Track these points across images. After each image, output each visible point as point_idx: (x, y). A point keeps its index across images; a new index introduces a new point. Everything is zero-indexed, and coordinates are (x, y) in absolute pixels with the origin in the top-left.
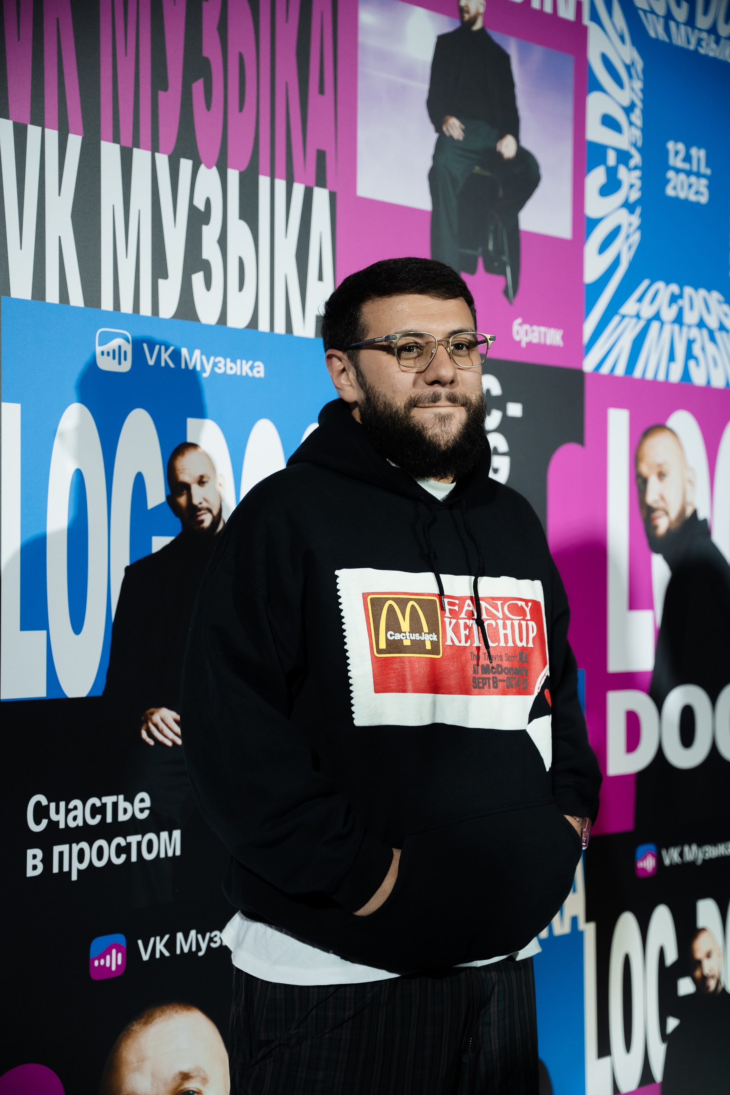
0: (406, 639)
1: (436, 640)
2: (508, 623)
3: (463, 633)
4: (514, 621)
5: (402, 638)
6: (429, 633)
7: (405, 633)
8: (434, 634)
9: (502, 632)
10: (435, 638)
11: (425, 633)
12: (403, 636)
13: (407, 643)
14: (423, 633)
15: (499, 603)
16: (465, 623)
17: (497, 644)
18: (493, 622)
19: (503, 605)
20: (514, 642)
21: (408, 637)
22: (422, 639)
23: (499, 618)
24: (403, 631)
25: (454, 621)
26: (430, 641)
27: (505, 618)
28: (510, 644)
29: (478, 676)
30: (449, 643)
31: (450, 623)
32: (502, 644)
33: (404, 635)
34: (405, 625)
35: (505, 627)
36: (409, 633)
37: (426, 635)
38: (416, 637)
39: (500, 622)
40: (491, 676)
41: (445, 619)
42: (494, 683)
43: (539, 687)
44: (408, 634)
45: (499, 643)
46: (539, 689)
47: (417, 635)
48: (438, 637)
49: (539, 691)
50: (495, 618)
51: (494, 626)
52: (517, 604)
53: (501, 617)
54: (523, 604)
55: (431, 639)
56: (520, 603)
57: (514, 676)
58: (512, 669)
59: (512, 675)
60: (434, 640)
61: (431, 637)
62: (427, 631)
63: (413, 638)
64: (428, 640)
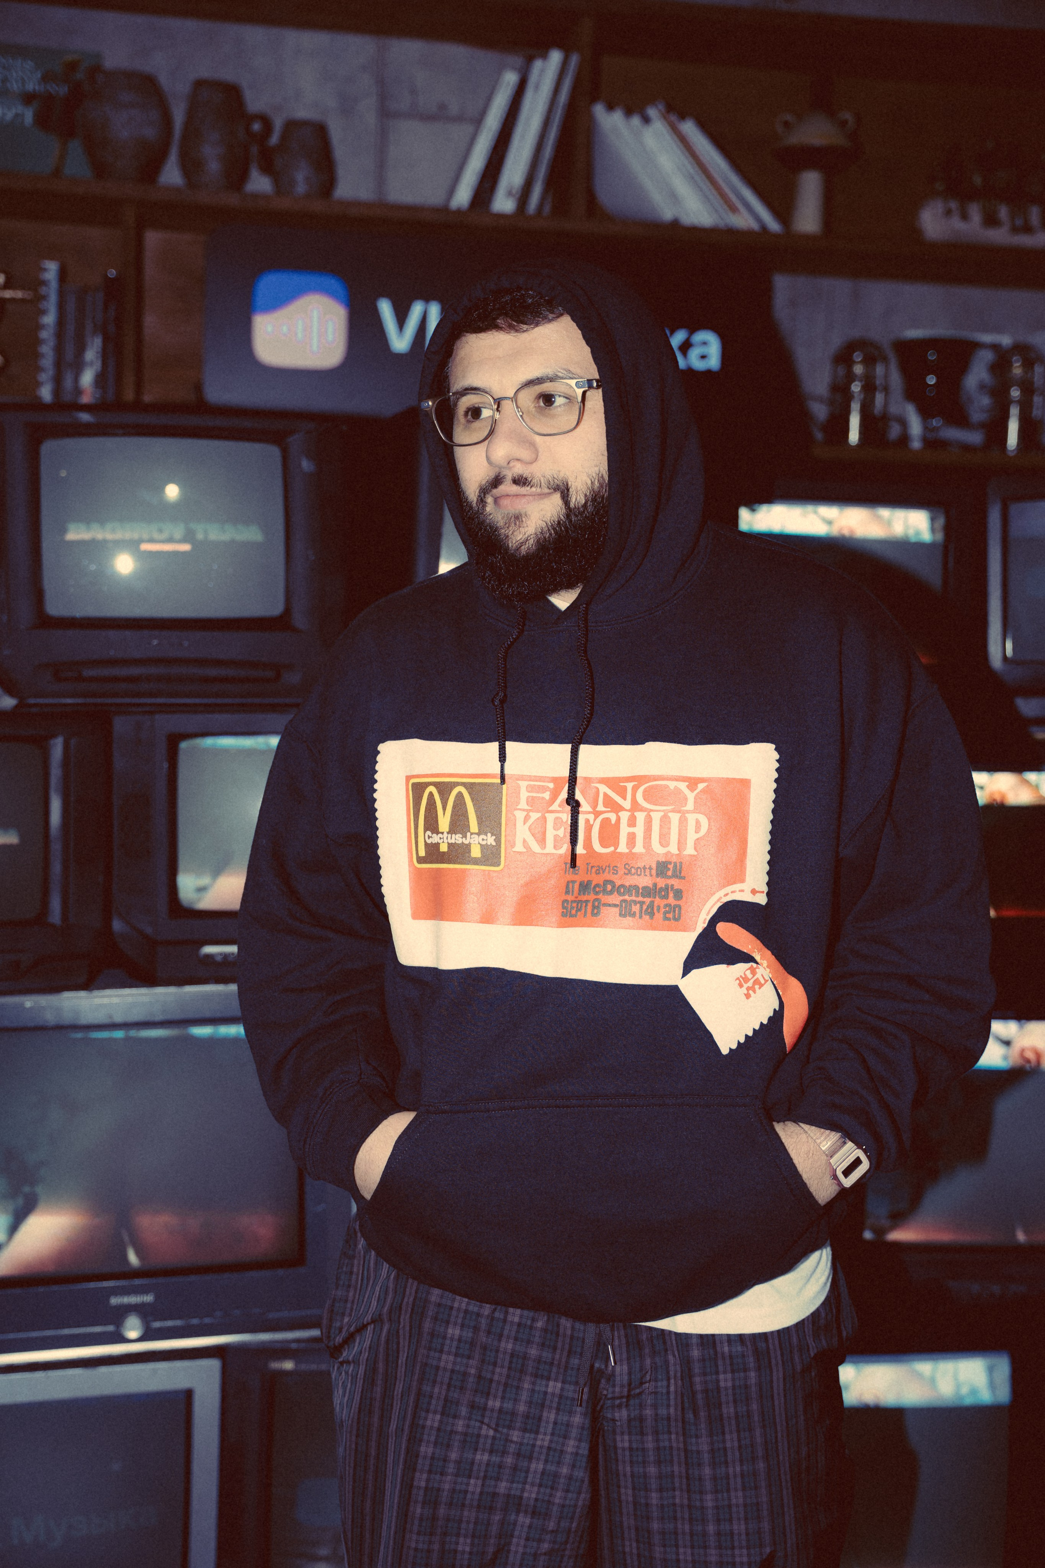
0: (443, 842)
1: (494, 844)
2: (640, 816)
3: (552, 830)
4: (652, 814)
5: (440, 841)
6: (479, 834)
7: (442, 833)
8: (489, 835)
9: (624, 831)
10: (491, 840)
11: (472, 834)
12: (441, 838)
13: (444, 848)
14: (468, 834)
15: (630, 786)
17: (612, 849)
18: (613, 817)
19: (635, 790)
21: (446, 841)
22: (466, 842)
23: (625, 810)
24: (440, 830)
25: (535, 816)
26: (479, 845)
27: (636, 808)
28: (639, 849)
29: (570, 898)
30: (519, 847)
31: (527, 818)
32: (623, 848)
33: (442, 836)
34: (444, 822)
35: (632, 822)
36: (448, 833)
37: (473, 836)
38: (457, 839)
39: (624, 816)
40: (592, 897)
41: (517, 813)
42: (593, 908)
43: (705, 919)
44: (445, 835)
45: (616, 849)
46: (704, 923)
47: (459, 836)
48: (498, 840)
49: (705, 925)
51: (613, 822)
54: (683, 786)
55: (484, 843)
56: (672, 785)
57: (640, 899)
58: (636, 887)
59: (634, 898)
60: (489, 844)
61: (483, 840)
62: (477, 831)
63: (453, 841)
64: (476, 843)
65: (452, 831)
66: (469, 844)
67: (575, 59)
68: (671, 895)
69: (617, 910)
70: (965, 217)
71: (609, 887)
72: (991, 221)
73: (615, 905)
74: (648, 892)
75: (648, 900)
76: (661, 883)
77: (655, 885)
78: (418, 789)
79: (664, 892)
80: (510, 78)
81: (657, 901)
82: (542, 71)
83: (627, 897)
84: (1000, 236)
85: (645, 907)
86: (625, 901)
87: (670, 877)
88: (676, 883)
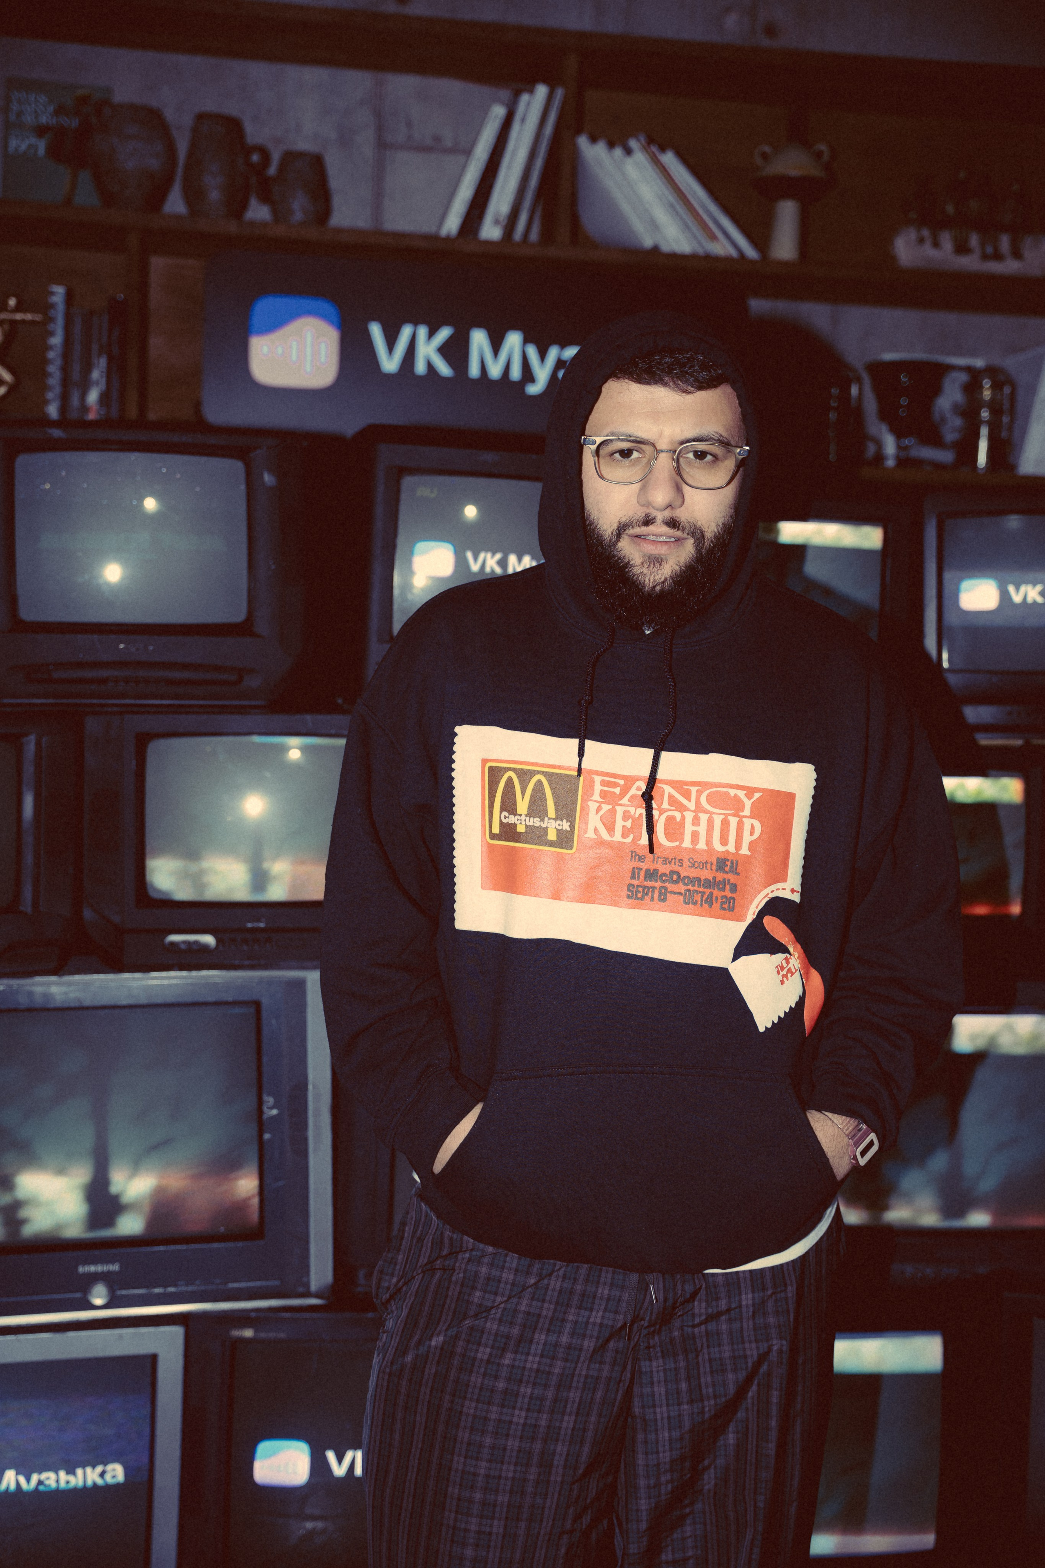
0: (521, 823)
1: (568, 829)
3: (619, 823)
5: (517, 822)
6: (555, 819)
7: (521, 815)
8: (565, 821)
9: (689, 828)
10: (566, 826)
11: (549, 819)
12: (518, 820)
13: (521, 829)
14: (546, 819)
15: (695, 789)
16: (625, 812)
18: (676, 814)
20: (709, 842)
21: (523, 822)
22: (544, 826)
23: (689, 810)
24: (518, 813)
25: (606, 807)
26: (555, 830)
27: (699, 808)
28: (702, 845)
29: (635, 882)
30: (591, 834)
31: (599, 809)
32: (687, 844)
33: (519, 818)
34: (522, 806)
35: (695, 822)
36: (526, 816)
37: (550, 821)
38: (535, 822)
39: (688, 815)
40: (658, 884)
41: (590, 803)
42: (660, 893)
43: (754, 913)
44: (523, 817)
46: (753, 916)
47: (537, 820)
48: (572, 827)
49: (754, 918)
50: (682, 808)
51: (676, 820)
52: (727, 794)
53: (693, 808)
54: (741, 794)
55: (560, 828)
56: (732, 792)
57: (702, 889)
58: (699, 879)
59: (696, 888)
60: (564, 829)
61: (559, 825)
62: (554, 817)
63: (531, 824)
64: (553, 827)
65: (529, 815)
66: (547, 828)
67: (560, 93)
68: (728, 888)
69: (681, 898)
70: (936, 245)
71: (675, 877)
72: (962, 248)
73: (680, 894)
74: (708, 884)
75: (708, 891)
76: (720, 876)
77: (715, 878)
78: (494, 774)
79: (721, 885)
80: (499, 112)
81: (716, 893)
82: (528, 104)
83: (690, 887)
84: (970, 263)
85: (705, 897)
86: (689, 890)
87: (726, 872)
88: (731, 877)
